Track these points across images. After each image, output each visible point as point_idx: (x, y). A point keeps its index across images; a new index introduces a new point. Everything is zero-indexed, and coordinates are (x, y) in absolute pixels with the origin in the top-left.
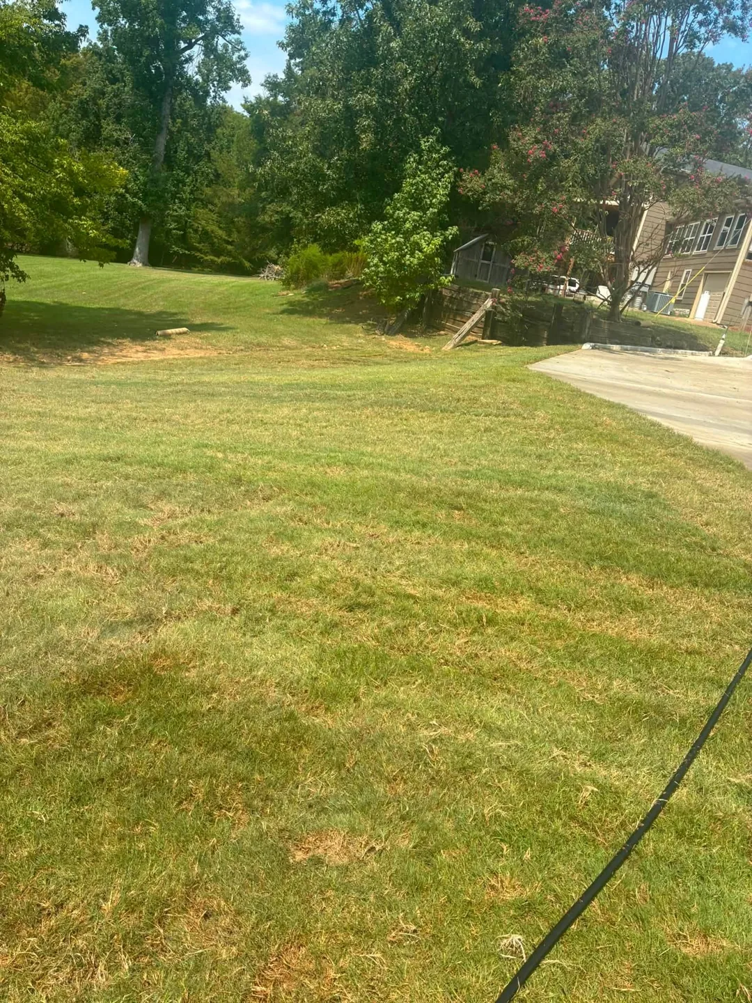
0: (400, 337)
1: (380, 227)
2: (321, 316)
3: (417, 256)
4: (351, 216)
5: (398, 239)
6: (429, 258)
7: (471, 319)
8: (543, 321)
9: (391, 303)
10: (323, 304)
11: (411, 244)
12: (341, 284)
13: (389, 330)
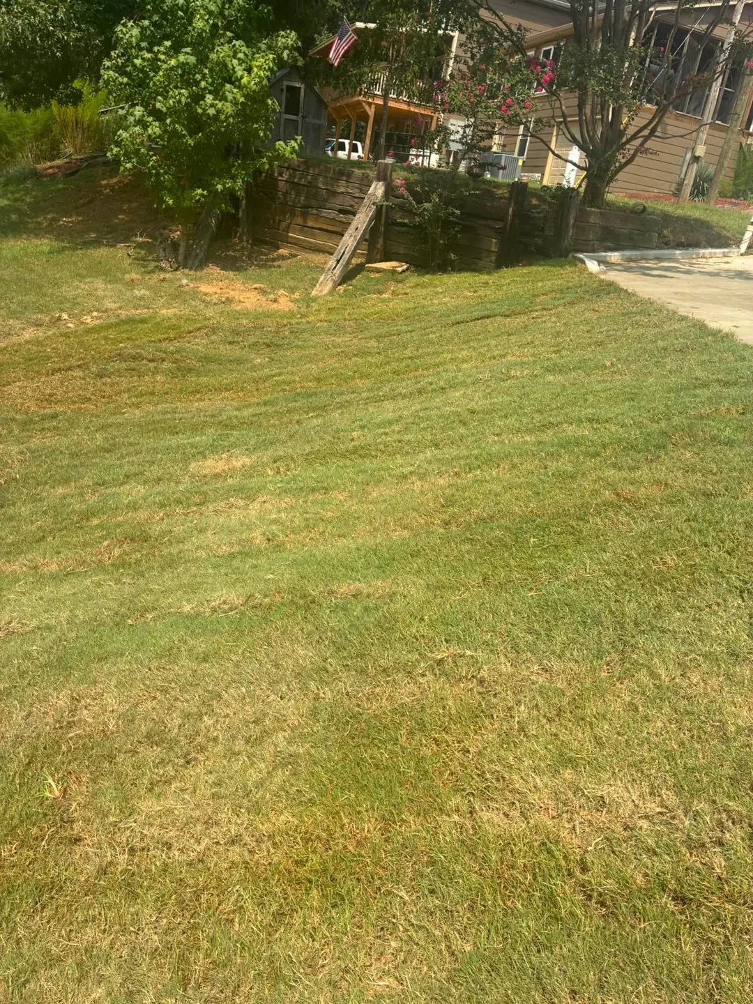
0: (214, 270)
1: (136, 32)
2: (37, 232)
3: (230, 97)
4: (61, 15)
5: (182, 58)
6: (255, 99)
7: (353, 227)
8: (485, 219)
9: (186, 204)
10: (37, 209)
11: (211, 70)
12: (58, 167)
13: (186, 258)
